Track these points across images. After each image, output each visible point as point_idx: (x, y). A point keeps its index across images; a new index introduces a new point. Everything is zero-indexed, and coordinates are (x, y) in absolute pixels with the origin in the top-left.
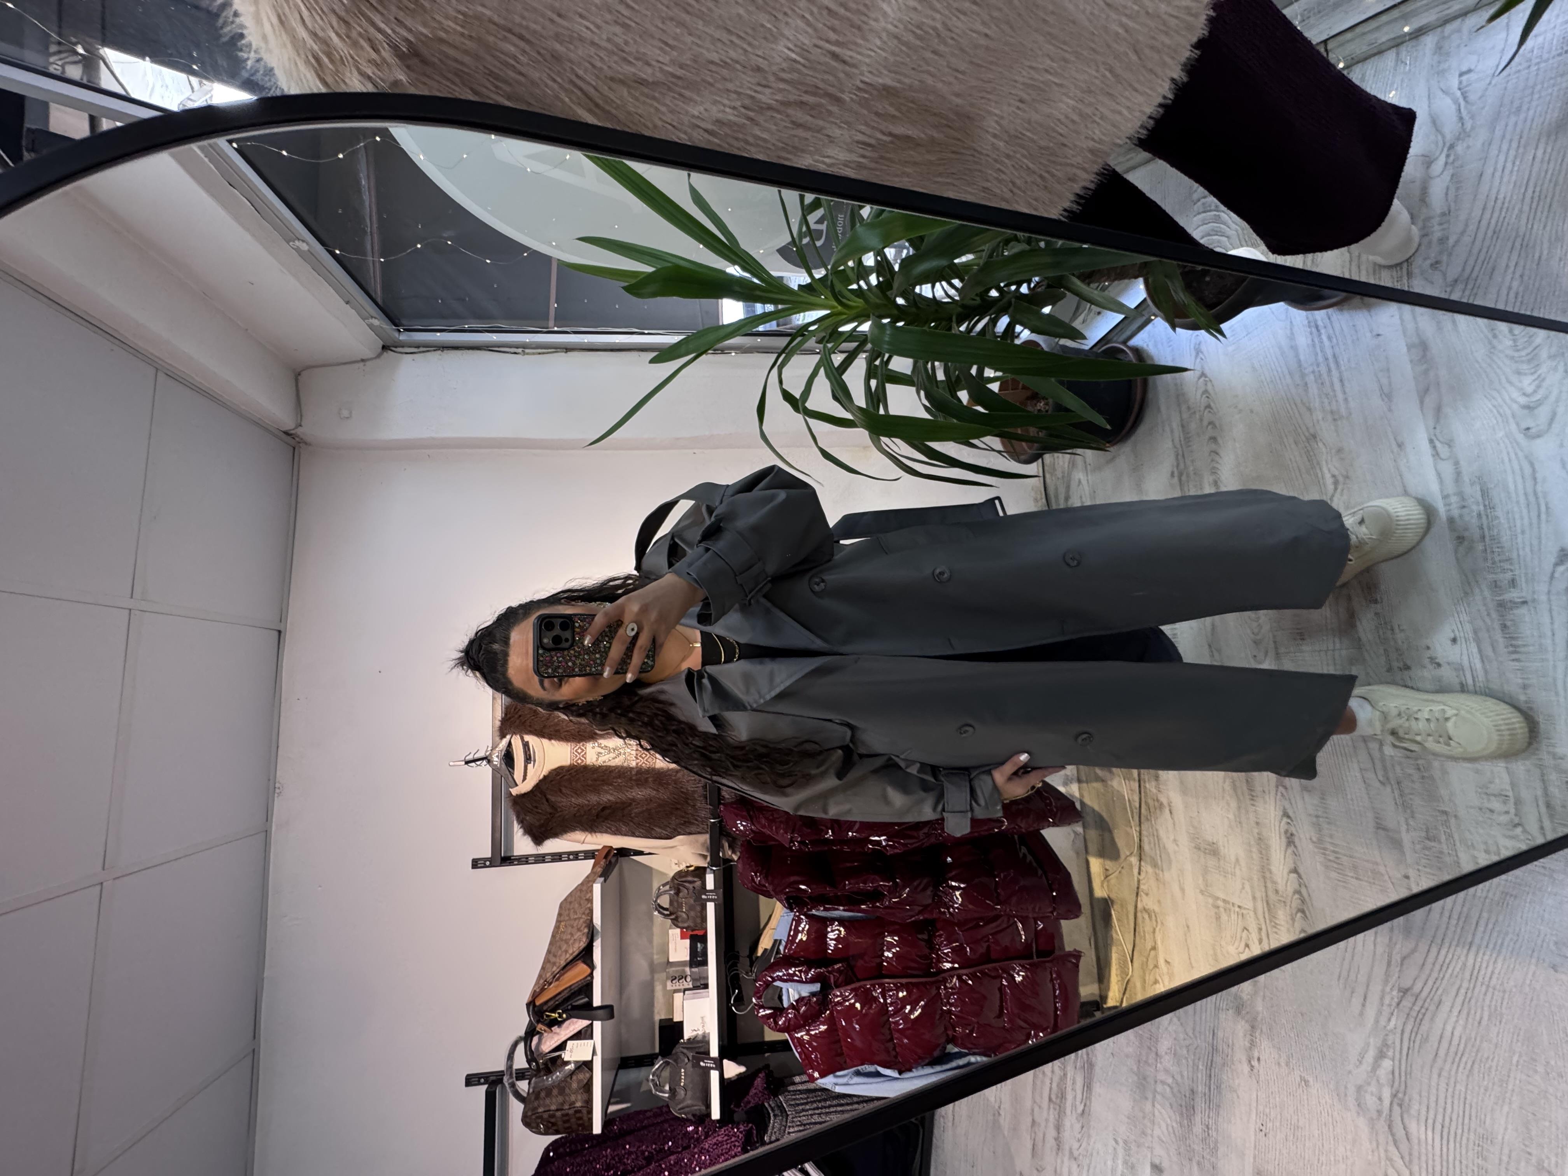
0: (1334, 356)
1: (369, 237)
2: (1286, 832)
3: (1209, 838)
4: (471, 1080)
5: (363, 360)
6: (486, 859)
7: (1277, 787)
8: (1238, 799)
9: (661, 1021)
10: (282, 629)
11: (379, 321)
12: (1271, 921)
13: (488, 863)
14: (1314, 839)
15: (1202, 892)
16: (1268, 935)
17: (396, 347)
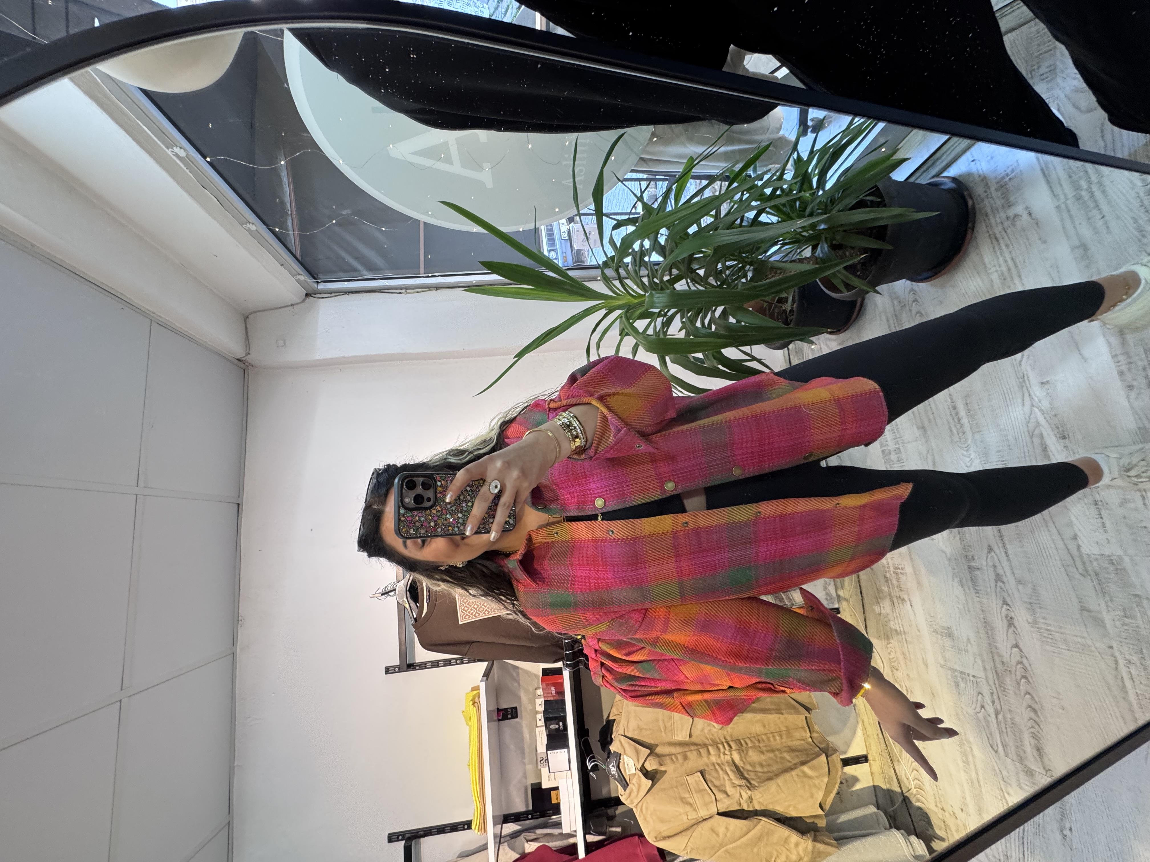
0: (1012, 259)
1: (289, 218)
2: (1006, 616)
3: (945, 625)
4: (392, 838)
5: (292, 305)
6: (395, 667)
7: (996, 582)
8: (965, 594)
9: (532, 785)
10: (240, 502)
11: (304, 277)
12: (1000, 686)
13: (397, 670)
14: (1030, 621)
15: (942, 666)
16: (999, 697)
17: (315, 294)
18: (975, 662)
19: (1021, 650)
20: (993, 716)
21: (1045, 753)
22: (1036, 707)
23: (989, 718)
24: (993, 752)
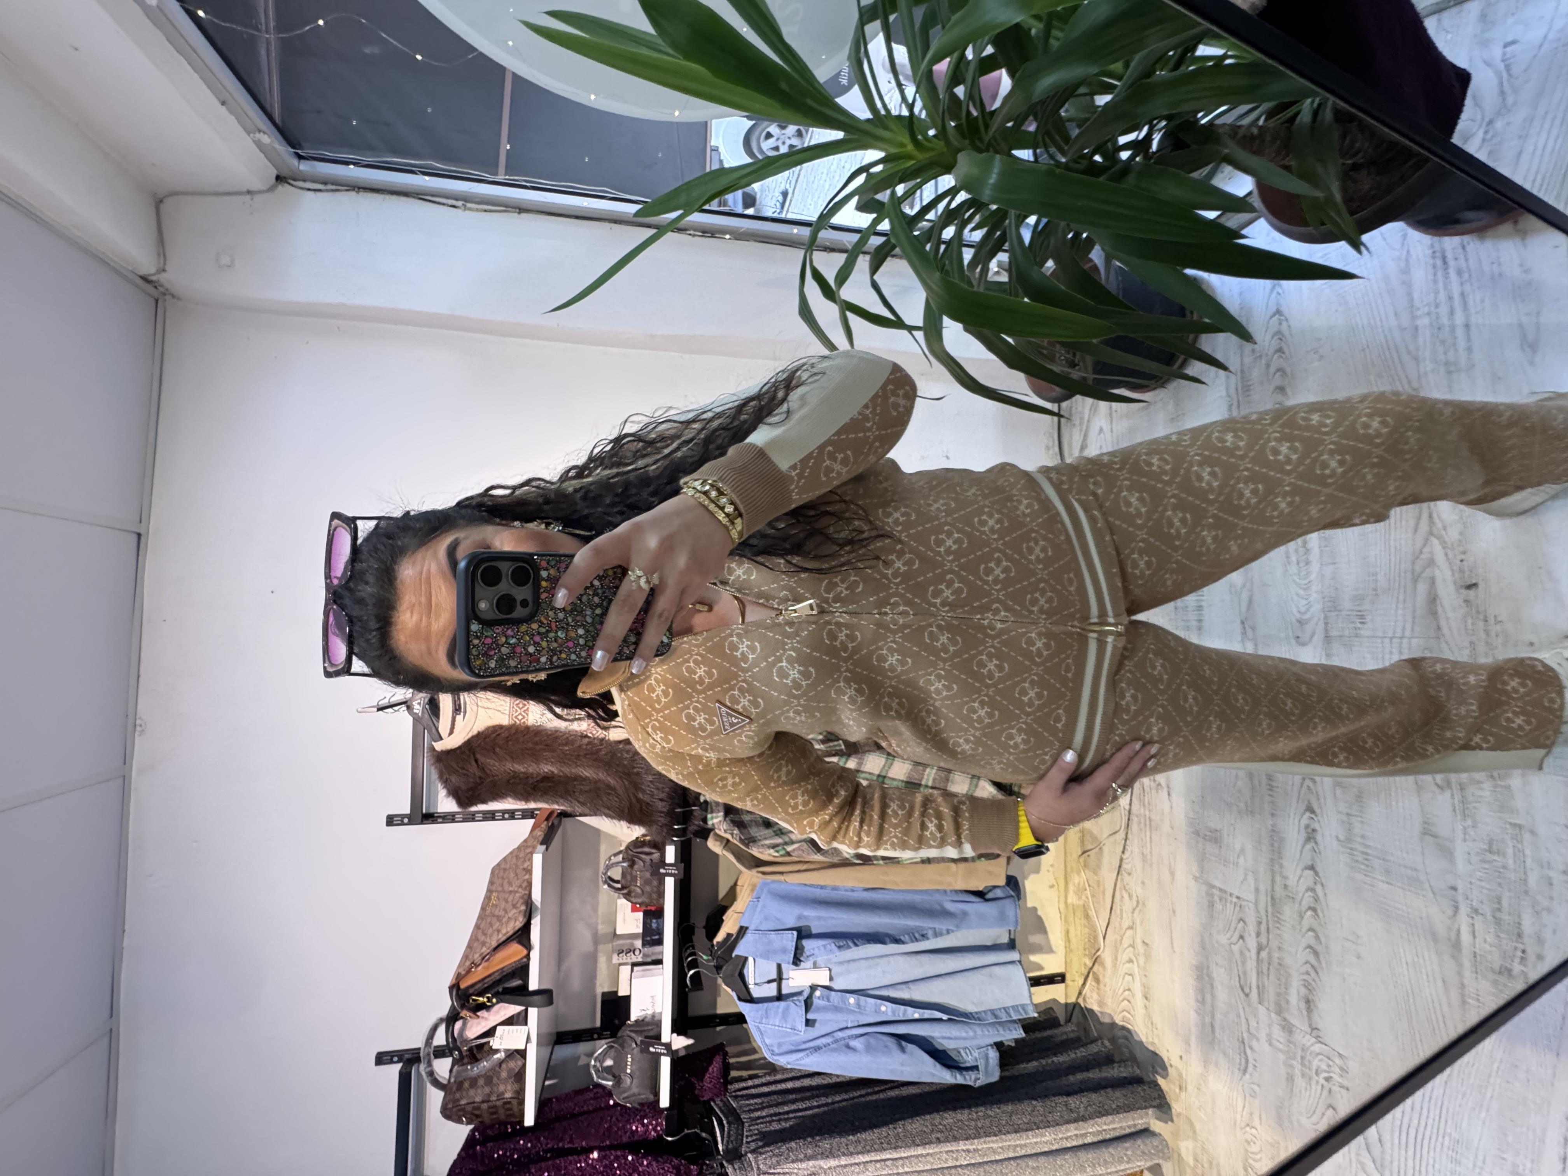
2: (1307, 827)
3: (1213, 826)
4: (382, 1059)
5: (250, 192)
6: (403, 816)
9: (604, 994)
10: (142, 532)
11: (270, 138)
12: (1273, 915)
13: (406, 820)
15: (1196, 879)
16: (1268, 929)
17: (295, 180)
18: (1245, 879)
19: (1317, 873)
20: (1254, 952)
21: (1317, 1007)
22: (1319, 948)
23: (1247, 954)
24: (1242, 995)
